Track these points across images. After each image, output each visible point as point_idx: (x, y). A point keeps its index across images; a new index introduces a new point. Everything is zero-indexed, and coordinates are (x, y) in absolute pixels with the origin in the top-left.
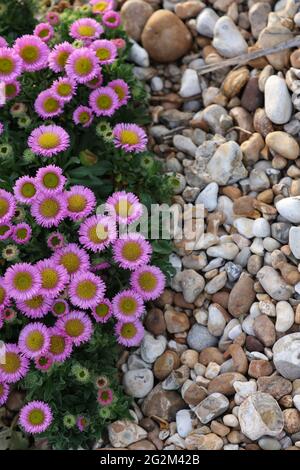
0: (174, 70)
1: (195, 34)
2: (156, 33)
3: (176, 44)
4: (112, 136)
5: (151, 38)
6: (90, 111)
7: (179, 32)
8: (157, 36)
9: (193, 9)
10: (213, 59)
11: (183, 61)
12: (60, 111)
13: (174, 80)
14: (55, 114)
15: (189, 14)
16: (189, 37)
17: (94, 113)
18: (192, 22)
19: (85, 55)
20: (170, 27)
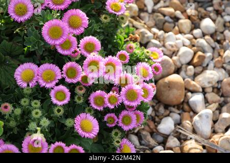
0: (162, 110)
1: (186, 101)
2: (169, 87)
3: (174, 100)
4: (119, 144)
5: (164, 86)
6: (117, 120)
7: (180, 95)
8: (169, 89)
9: (195, 88)
10: (187, 125)
11: (169, 108)
12: (102, 109)
13: (157, 114)
14: (98, 109)
15: (191, 89)
16: (182, 100)
17: (118, 122)
18: (189, 94)
19: (137, 90)
20: (178, 90)
